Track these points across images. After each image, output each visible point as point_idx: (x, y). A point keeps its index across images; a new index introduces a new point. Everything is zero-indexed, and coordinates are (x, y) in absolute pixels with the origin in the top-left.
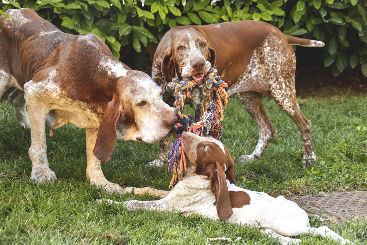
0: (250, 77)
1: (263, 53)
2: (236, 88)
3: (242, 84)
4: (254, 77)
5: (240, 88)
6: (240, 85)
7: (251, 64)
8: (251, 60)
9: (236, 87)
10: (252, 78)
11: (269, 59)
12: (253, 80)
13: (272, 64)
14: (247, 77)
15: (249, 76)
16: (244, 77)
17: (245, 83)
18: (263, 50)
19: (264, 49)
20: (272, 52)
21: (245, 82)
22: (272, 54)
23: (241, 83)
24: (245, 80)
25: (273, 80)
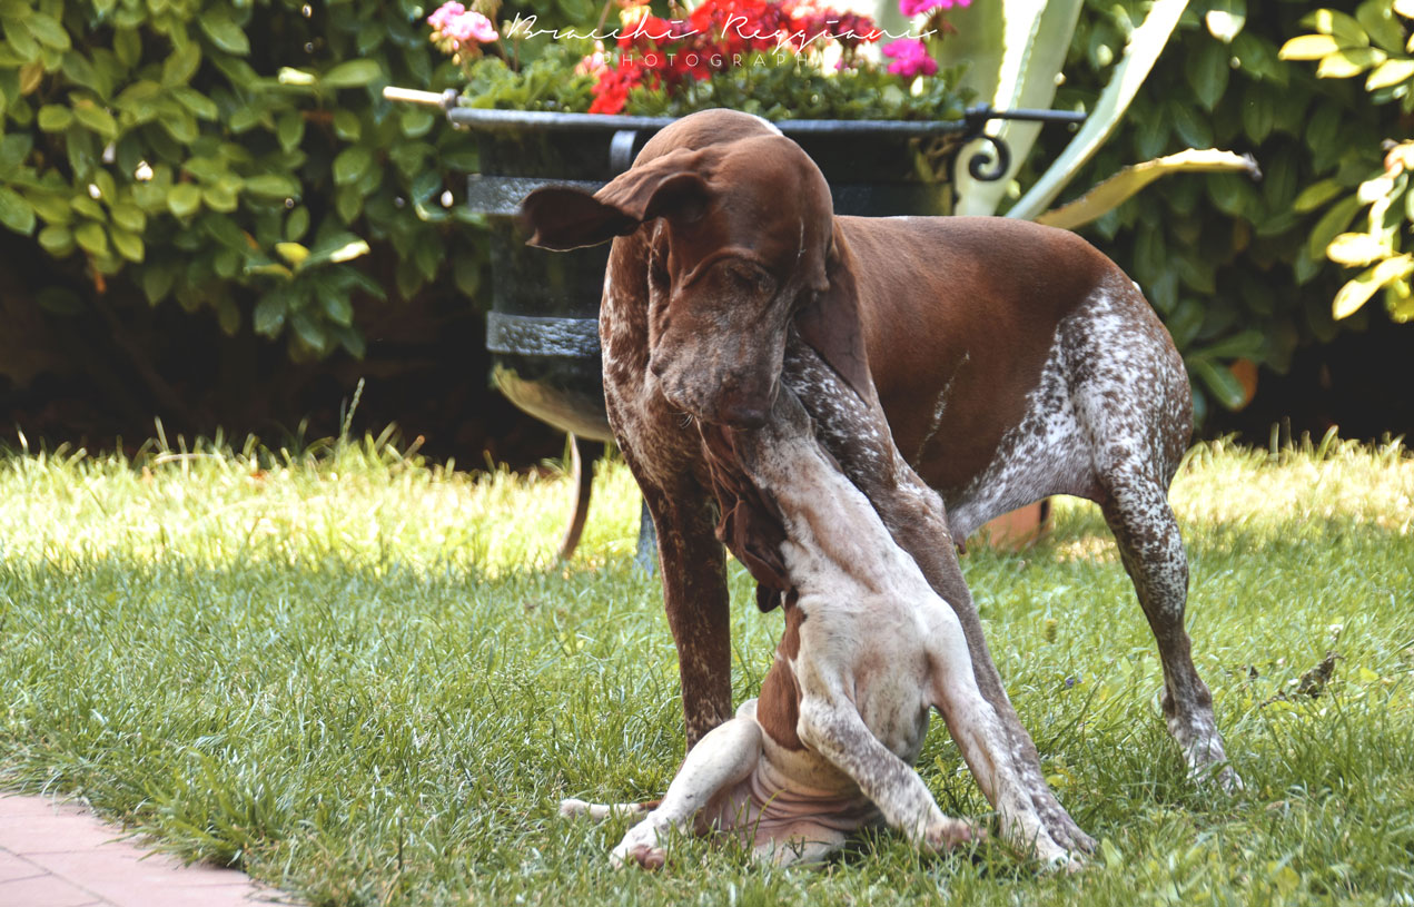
0: (1041, 446)
1: (1091, 339)
2: (990, 497)
3: (1010, 479)
4: (1060, 446)
5: (1003, 497)
6: (1003, 485)
7: (1042, 392)
8: (1045, 373)
9: (986, 493)
10: (1050, 452)
11: (1121, 355)
12: (1053, 460)
13: (1135, 374)
14: (1029, 451)
15: (1036, 446)
16: (1019, 451)
17: (1021, 473)
18: (1091, 325)
19: (1096, 321)
20: (1129, 333)
21: (1023, 467)
22: (1132, 340)
23: (1005, 475)
24: (1020, 461)
25: (1136, 434)
